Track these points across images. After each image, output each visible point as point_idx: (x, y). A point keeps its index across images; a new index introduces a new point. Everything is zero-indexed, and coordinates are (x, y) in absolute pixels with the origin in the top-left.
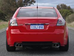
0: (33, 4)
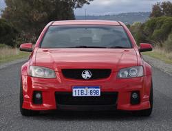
0: (89, 3)
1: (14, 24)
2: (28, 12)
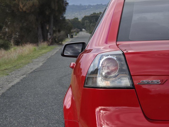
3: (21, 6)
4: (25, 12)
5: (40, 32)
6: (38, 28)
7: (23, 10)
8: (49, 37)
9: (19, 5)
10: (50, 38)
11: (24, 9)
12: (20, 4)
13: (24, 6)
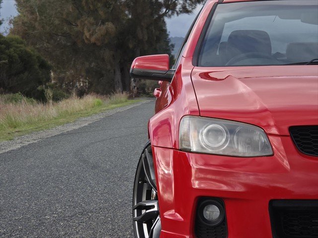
1: (39, 50)
2: (70, 24)
3: (87, 34)
4: (95, 44)
5: (118, 76)
6: (114, 70)
7: (90, 42)
8: (133, 84)
9: (83, 33)
10: (135, 87)
11: (93, 40)
12: (85, 32)
13: (91, 35)
